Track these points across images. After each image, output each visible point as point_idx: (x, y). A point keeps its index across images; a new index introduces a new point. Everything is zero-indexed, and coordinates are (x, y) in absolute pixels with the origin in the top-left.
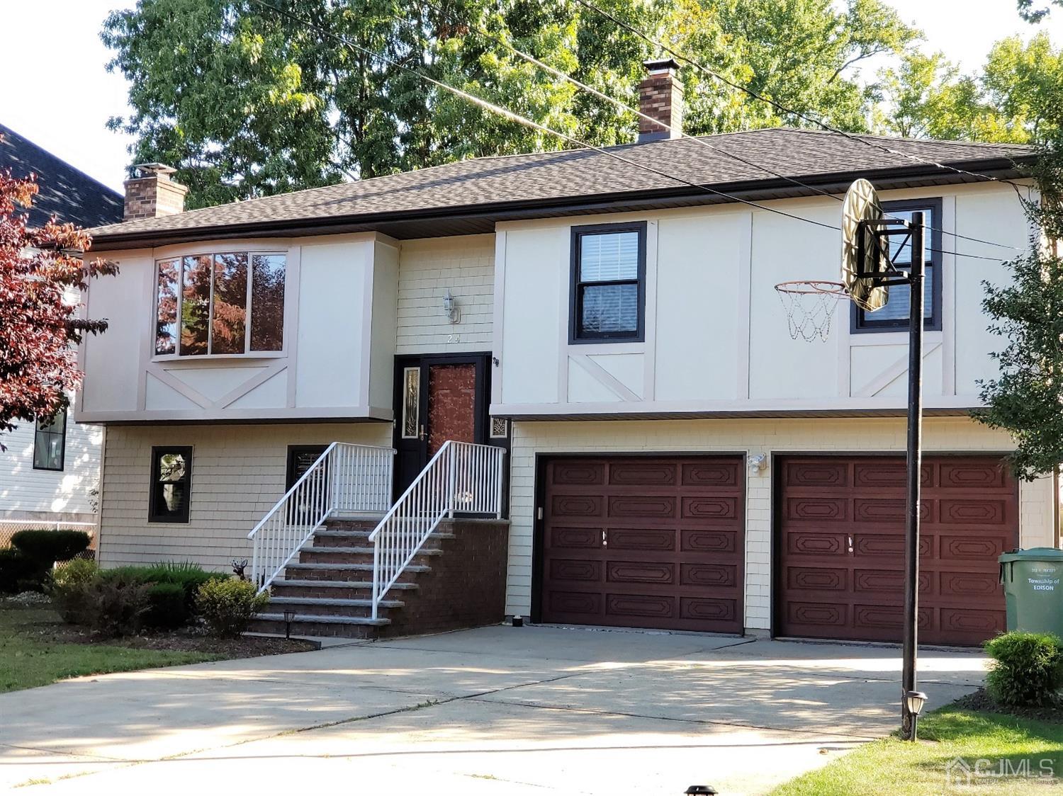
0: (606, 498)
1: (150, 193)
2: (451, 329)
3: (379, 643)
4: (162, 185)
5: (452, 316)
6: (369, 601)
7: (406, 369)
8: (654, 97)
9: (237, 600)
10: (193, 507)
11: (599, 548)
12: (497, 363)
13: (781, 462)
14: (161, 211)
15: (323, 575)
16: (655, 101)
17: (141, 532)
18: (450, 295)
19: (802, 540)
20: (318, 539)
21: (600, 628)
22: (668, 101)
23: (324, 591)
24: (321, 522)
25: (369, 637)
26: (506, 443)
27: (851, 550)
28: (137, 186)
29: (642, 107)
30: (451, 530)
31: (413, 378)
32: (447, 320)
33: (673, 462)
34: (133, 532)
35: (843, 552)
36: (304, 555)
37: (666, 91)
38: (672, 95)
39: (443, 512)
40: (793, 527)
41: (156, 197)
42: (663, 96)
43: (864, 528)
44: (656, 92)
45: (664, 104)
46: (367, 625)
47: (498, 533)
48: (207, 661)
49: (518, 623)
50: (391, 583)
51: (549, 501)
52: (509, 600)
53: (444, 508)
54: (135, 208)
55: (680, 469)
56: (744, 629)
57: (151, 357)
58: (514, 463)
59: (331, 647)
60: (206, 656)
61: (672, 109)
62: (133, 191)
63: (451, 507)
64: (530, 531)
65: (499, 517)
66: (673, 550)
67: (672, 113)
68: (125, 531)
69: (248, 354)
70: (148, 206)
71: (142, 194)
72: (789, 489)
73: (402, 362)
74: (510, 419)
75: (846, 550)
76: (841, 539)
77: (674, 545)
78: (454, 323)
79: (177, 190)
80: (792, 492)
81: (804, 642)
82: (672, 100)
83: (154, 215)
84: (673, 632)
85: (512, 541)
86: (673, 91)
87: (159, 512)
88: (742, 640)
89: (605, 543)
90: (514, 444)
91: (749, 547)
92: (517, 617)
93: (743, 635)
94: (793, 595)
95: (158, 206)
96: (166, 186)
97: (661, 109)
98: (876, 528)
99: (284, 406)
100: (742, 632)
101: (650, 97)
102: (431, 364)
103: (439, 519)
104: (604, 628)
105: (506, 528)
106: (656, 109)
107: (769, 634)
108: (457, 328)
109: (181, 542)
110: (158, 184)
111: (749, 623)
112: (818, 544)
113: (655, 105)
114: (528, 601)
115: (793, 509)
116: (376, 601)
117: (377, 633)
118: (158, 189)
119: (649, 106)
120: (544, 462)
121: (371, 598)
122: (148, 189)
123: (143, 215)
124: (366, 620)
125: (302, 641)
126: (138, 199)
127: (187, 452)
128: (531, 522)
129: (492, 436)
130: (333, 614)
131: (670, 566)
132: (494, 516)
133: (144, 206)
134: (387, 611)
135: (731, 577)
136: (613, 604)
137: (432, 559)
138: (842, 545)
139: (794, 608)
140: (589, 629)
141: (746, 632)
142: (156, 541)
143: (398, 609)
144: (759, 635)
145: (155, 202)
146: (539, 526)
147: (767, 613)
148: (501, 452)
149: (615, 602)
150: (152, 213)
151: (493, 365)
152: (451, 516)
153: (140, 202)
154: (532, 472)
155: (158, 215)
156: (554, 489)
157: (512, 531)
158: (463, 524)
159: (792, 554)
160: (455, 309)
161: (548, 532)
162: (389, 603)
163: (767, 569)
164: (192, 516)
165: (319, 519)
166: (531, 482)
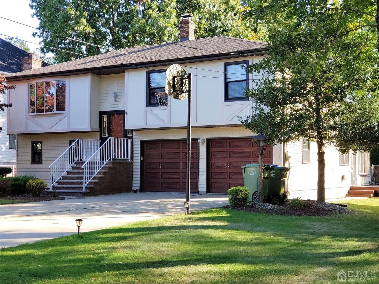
0: (161, 153)
1: (30, 62)
2: (115, 103)
3: (86, 198)
4: (34, 59)
5: (115, 99)
6: (82, 186)
7: (103, 116)
8: (184, 27)
9: (37, 185)
10: (43, 159)
11: (159, 168)
12: (126, 113)
13: (209, 141)
14: (33, 67)
15: (73, 179)
16: (185, 28)
17: (28, 167)
18: (114, 92)
19: (215, 164)
20: (73, 168)
21: (159, 192)
22: (188, 28)
23: (72, 183)
24: (74, 163)
25: (82, 196)
26: (132, 138)
27: (228, 167)
28: (26, 60)
29: (181, 30)
30: (111, 164)
31: (105, 119)
32: (114, 100)
33: (179, 142)
34: (26, 167)
35: (226, 167)
36: (69, 173)
37: (187, 25)
38: (190, 26)
39: (109, 159)
40: (212, 161)
41: (32, 63)
42: (187, 26)
43: (232, 160)
44: (185, 25)
45: (187, 29)
46: (82, 193)
47: (129, 165)
48: (25, 202)
49: (135, 192)
50: (90, 180)
51: (145, 155)
52: (133, 185)
53: (109, 158)
54: (26, 67)
55: (181, 143)
56: (199, 191)
57: (28, 114)
58: (134, 143)
59: (68, 199)
60: (26, 201)
61: (190, 30)
62: (25, 61)
63: (112, 157)
64: (139, 164)
65: (130, 160)
66: (180, 168)
67: (190, 31)
68: (24, 167)
69: (56, 112)
70: (29, 66)
71: (28, 62)
72: (212, 149)
73: (102, 114)
74: (133, 130)
75: (227, 167)
76: (226, 163)
77: (180, 167)
78: (116, 101)
79: (39, 61)
80: (213, 150)
81: (215, 194)
82: (190, 27)
83: (31, 69)
84: (179, 193)
85: (134, 167)
86: (190, 24)
87: (34, 161)
88: (198, 194)
89: (161, 167)
90: (134, 137)
91: (200, 167)
92: (135, 190)
93: (198, 193)
94: (213, 181)
95: (33, 66)
96: (35, 60)
97: (186, 30)
98: (236, 160)
99: (66, 128)
100: (198, 192)
101: (183, 27)
102: (110, 114)
103: (107, 161)
104: (160, 192)
105: (132, 163)
106: (185, 30)
107: (205, 192)
108: (117, 103)
109: (40, 170)
110: (32, 59)
111: (200, 190)
112: (220, 165)
113: (185, 29)
114: (139, 185)
115: (213, 155)
116: (84, 186)
117: (85, 195)
118: (32, 61)
119: (183, 29)
120: (143, 143)
121: (83, 185)
122: (29, 61)
123: (28, 69)
124: (81, 191)
125: (59, 197)
126: (26, 64)
127: (41, 142)
128: (139, 161)
129: (128, 135)
130: (74, 190)
131: (179, 173)
132: (128, 160)
133: (28, 66)
134: (88, 188)
135: (196, 176)
136: (163, 185)
137: (104, 173)
138: (226, 165)
139: (213, 184)
140: (155, 193)
141: (199, 192)
142: (33, 170)
143: (92, 188)
144: (203, 193)
145: (31, 65)
146: (142, 163)
147: (205, 186)
148: (130, 140)
149: (164, 184)
150: (31, 68)
151: (126, 114)
152: (112, 160)
153: (27, 65)
154: (139, 146)
155: (33, 69)
156: (146, 151)
157: (134, 164)
158: (116, 163)
159: (213, 168)
160: (116, 97)
161: (145, 164)
162: (88, 186)
163: (205, 173)
164: (43, 162)
165: (73, 162)
166: (139, 149)
